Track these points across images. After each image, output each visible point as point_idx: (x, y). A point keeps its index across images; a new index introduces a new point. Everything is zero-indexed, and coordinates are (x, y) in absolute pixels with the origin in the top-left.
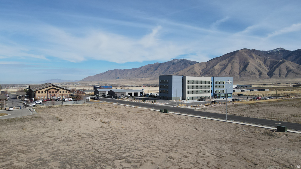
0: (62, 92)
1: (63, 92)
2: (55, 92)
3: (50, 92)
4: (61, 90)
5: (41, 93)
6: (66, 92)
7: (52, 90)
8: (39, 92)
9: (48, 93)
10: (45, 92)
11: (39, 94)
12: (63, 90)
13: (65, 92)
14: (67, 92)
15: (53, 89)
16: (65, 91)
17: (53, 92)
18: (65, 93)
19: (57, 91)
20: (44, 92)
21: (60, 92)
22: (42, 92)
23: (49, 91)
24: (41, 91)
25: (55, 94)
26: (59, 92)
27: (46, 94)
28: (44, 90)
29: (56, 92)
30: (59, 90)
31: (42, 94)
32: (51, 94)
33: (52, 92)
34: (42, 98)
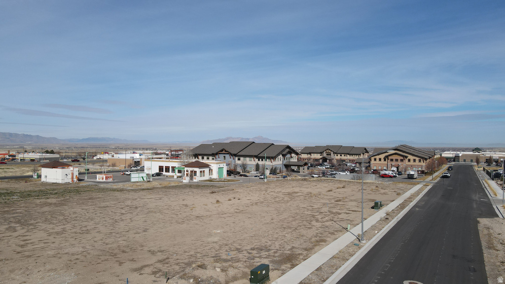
0: (412, 161)
1: (414, 160)
2: (399, 161)
3: (392, 160)
4: (410, 157)
5: (378, 160)
6: (420, 161)
7: (394, 157)
8: (375, 160)
9: (389, 161)
10: (385, 160)
11: (375, 162)
12: (415, 158)
13: (417, 161)
14: (422, 161)
15: (396, 156)
16: (417, 159)
17: (397, 160)
18: (417, 163)
19: (402, 158)
20: (382, 160)
21: (409, 160)
22: (380, 160)
23: (390, 158)
24: (377, 157)
25: (399, 163)
26: (407, 161)
27: (386, 162)
28: (382, 156)
29: (402, 160)
30: (406, 157)
31: (380, 162)
32: (394, 163)
33: (394, 160)
34: (380, 168)
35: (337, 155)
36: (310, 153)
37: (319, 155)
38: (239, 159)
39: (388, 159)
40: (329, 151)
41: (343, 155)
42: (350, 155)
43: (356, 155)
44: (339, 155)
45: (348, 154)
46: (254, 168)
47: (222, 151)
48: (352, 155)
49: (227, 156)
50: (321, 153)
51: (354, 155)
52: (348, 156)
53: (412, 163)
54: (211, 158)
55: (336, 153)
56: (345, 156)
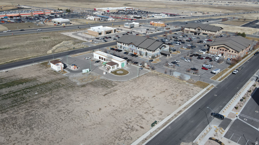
0: (231, 52)
1: (232, 52)
2: (224, 50)
3: (221, 50)
4: (231, 49)
5: (213, 48)
6: (235, 52)
7: (222, 48)
8: (212, 48)
10: (217, 49)
11: (212, 49)
12: (233, 50)
14: (236, 53)
16: (234, 51)
17: (223, 50)
18: (234, 53)
19: (226, 50)
20: (216, 49)
21: (230, 51)
23: (220, 48)
24: (214, 47)
25: (224, 52)
27: (217, 50)
28: (216, 47)
29: (226, 51)
30: (228, 50)
31: (214, 50)
32: (221, 51)
33: (222, 50)
34: (214, 52)
35: (204, 31)
36: (189, 28)
37: (194, 29)
38: (139, 48)
39: (219, 49)
40: (200, 28)
41: (206, 31)
42: (211, 31)
43: (214, 32)
44: (205, 31)
45: (210, 31)
46: (145, 54)
47: (131, 43)
48: (212, 31)
49: (134, 46)
50: (195, 29)
51: (213, 31)
52: (210, 32)
53: (231, 53)
54: (127, 45)
55: (203, 30)
56: (207, 31)
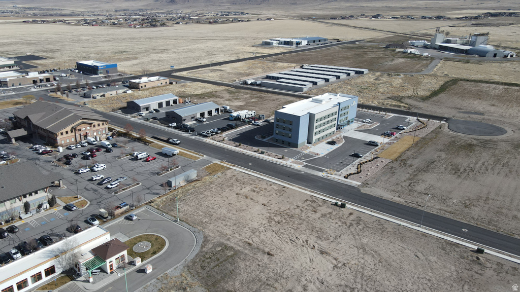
0: (96, 126)
1: (99, 125)
3: (80, 130)
4: (96, 123)
5: (64, 133)
6: (103, 124)
7: (82, 127)
8: (62, 134)
9: (77, 131)
10: (72, 132)
11: (62, 136)
12: (99, 123)
13: (101, 125)
14: (105, 124)
15: (83, 124)
16: (101, 123)
20: (69, 132)
22: (67, 132)
23: (77, 128)
24: (64, 131)
26: (93, 127)
28: (69, 129)
30: (91, 124)
31: (67, 135)
34: (68, 141)
39: (75, 130)
46: (22, 210)
